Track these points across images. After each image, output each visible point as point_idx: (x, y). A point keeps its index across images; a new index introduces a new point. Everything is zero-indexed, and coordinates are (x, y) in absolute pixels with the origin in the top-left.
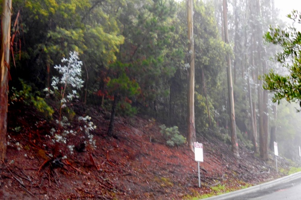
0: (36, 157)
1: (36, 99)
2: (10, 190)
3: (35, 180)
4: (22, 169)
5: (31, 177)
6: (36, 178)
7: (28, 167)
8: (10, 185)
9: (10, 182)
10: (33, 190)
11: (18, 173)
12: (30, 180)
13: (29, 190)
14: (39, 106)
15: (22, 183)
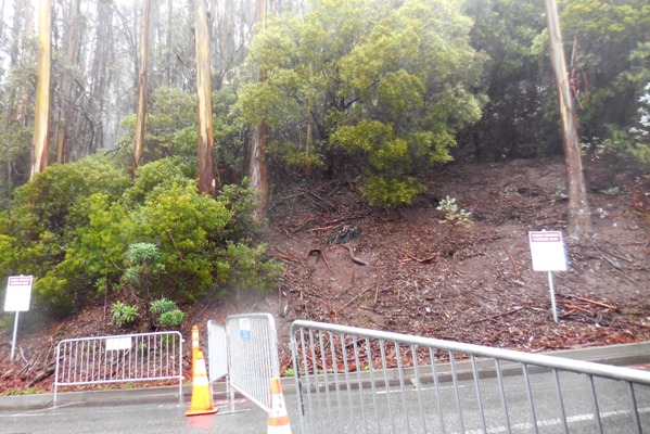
0: (641, 226)
1: (635, 147)
2: (597, 275)
3: (638, 259)
4: (617, 245)
5: (632, 256)
6: (641, 256)
7: (628, 241)
8: (598, 268)
9: (598, 263)
10: (636, 276)
11: (611, 251)
12: (630, 260)
13: (629, 274)
14: (642, 156)
15: (617, 265)
